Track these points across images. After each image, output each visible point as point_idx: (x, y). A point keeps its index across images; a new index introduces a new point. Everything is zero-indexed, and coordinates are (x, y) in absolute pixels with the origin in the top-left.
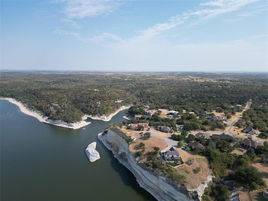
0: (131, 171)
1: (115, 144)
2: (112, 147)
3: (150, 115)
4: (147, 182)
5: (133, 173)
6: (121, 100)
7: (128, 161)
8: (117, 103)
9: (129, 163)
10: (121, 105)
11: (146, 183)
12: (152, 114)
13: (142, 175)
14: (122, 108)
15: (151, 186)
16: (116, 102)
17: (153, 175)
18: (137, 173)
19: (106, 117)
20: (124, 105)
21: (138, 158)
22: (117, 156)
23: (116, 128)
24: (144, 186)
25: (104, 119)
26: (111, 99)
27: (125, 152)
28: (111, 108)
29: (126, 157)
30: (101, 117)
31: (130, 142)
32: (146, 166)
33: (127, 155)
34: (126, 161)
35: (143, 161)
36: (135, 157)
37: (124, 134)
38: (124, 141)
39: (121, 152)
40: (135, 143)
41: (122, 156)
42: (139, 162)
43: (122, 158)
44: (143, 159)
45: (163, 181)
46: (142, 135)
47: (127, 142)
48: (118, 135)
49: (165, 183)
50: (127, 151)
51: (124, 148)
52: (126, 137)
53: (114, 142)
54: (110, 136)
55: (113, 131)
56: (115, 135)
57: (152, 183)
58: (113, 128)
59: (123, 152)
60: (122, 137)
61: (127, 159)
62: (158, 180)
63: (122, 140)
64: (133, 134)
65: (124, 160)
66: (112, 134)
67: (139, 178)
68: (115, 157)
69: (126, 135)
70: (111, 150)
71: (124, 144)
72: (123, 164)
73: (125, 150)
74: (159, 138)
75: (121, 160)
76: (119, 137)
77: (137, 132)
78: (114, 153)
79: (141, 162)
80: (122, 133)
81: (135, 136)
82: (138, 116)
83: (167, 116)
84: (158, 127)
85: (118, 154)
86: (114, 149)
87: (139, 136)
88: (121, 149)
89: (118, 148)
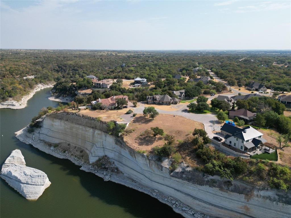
0: (145, 193)
1: (69, 145)
2: (66, 152)
3: (106, 87)
4: (208, 208)
5: (154, 195)
6: (32, 75)
7: (122, 172)
8: (27, 80)
9: (125, 174)
10: (35, 83)
11: (205, 212)
12: (110, 85)
13: (184, 195)
14: (39, 87)
16: (25, 78)
17: (232, 191)
18: (161, 193)
19: (16, 101)
20: (41, 82)
21: (167, 160)
22: (91, 166)
23: (64, 112)
25: (13, 105)
26: (14, 74)
27: (106, 156)
28: (20, 87)
29: (114, 163)
30: (5, 103)
31: (120, 132)
32: (204, 176)
33: (114, 161)
34: (116, 172)
35: (186, 165)
36: (157, 160)
37: (93, 119)
38: (99, 134)
39: (94, 156)
40: (133, 131)
41: (104, 165)
42: (179, 170)
43: (105, 168)
44: (182, 162)
45: (268, 201)
46: (134, 115)
47: (112, 134)
48: (76, 124)
49: (275, 203)
50: (114, 152)
51: (104, 148)
52: (104, 125)
53: (64, 141)
54: (51, 130)
55: (57, 120)
56: (66, 127)
57: (222, 208)
58: (56, 115)
59: (102, 157)
60: (90, 127)
61: (117, 169)
62: (248, 201)
63: (91, 132)
64: (116, 116)
65: (112, 171)
66: (55, 125)
67: (177, 203)
68: (87, 171)
69: (102, 121)
70: (66, 158)
71: (101, 138)
72: (113, 181)
73: (105, 151)
74: (170, 115)
75: (105, 174)
76: (81, 127)
77: (117, 111)
78: (76, 163)
79: (183, 169)
80: (87, 120)
81: (123, 119)
82: (84, 92)
83: (133, 86)
84: (149, 98)
85: (91, 163)
86: (73, 155)
87: (130, 117)
88: (91, 150)
89: (82, 151)
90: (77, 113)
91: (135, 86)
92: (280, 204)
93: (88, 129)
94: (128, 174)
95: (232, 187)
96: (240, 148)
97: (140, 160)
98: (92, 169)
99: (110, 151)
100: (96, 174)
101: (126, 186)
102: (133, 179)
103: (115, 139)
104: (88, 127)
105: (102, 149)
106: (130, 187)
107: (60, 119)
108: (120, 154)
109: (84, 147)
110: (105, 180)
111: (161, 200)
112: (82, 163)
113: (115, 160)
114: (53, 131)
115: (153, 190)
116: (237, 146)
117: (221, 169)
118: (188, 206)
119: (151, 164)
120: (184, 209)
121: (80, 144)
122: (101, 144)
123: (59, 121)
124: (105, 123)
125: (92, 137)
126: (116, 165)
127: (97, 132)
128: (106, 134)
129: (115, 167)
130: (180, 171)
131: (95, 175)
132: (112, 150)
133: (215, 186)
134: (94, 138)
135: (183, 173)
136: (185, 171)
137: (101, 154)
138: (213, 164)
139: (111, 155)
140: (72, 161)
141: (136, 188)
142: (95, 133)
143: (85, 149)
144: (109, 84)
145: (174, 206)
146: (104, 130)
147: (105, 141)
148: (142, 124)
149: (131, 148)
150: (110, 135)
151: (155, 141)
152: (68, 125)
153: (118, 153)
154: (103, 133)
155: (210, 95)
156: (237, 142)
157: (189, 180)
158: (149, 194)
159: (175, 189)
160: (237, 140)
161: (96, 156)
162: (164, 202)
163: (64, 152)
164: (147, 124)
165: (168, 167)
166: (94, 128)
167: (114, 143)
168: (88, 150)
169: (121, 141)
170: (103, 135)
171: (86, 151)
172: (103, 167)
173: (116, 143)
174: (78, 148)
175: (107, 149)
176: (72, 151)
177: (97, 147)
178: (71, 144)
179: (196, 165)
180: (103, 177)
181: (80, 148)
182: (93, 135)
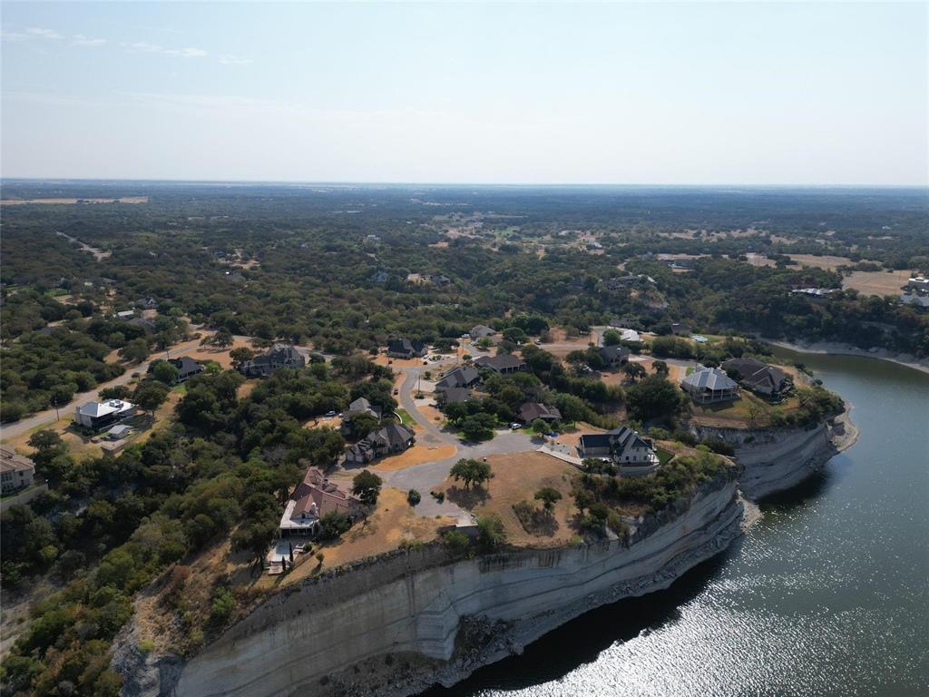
1: (324, 681)
5: (597, 603)
9: (523, 618)
15: (668, 560)
17: (679, 515)
18: (598, 594)
21: (607, 529)
22: (459, 662)
24: (665, 578)
27: (462, 618)
29: (487, 617)
32: (655, 516)
33: (482, 613)
34: (508, 628)
35: (632, 518)
36: (598, 538)
37: (393, 555)
38: (426, 581)
39: (446, 637)
40: (501, 523)
41: (479, 635)
42: (633, 531)
43: (488, 638)
44: (621, 518)
45: (698, 504)
46: (440, 497)
48: (344, 601)
49: (701, 501)
50: (479, 594)
51: (452, 603)
52: (437, 550)
53: (295, 688)
55: (256, 638)
56: (299, 634)
57: (669, 547)
59: (458, 626)
60: (394, 580)
61: (501, 621)
62: (686, 517)
63: (403, 591)
64: (415, 520)
65: (504, 631)
66: (249, 661)
67: (628, 586)
68: (465, 676)
71: (438, 587)
72: (529, 641)
73: (456, 609)
75: (502, 646)
76: (364, 599)
77: (386, 509)
80: (374, 569)
81: (446, 515)
83: (106, 439)
84: (364, 448)
85: (448, 657)
86: (377, 687)
87: (438, 505)
88: (416, 636)
89: (389, 660)
92: (703, 500)
93: (388, 589)
94: (529, 613)
95: (677, 510)
96: (642, 460)
97: (570, 560)
99: (469, 598)
100: (489, 663)
101: (553, 628)
102: (544, 613)
103: (481, 560)
104: (389, 583)
105: (451, 608)
106: (559, 624)
107: (264, 628)
108: (498, 585)
109: (381, 649)
110: (519, 654)
111: (611, 601)
112: (429, 676)
114: (236, 690)
115: (587, 598)
116: (638, 460)
118: (641, 577)
120: (640, 585)
122: (445, 597)
123: (266, 635)
124: (436, 543)
125: (407, 602)
127: (419, 579)
128: (451, 566)
129: (497, 621)
130: (636, 530)
131: (487, 666)
132: (472, 594)
133: (666, 522)
134: (417, 598)
135: (638, 530)
136: (641, 525)
137: (455, 620)
139: (471, 607)
141: (567, 619)
142: (415, 584)
145: (631, 592)
146: (440, 562)
147: (453, 583)
148: (484, 503)
149: (554, 548)
150: (468, 560)
152: (308, 625)
153: (490, 589)
154: (441, 571)
156: (637, 454)
158: (590, 608)
160: (638, 450)
161: (449, 634)
162: (617, 599)
164: (489, 498)
165: (617, 537)
166: (407, 574)
167: (479, 572)
168: (405, 643)
169: (506, 554)
170: (442, 574)
171: (396, 650)
172: (480, 640)
173: (483, 571)
174: (366, 664)
175: (461, 599)
176: (360, 682)
177: (443, 611)
178: (328, 674)
179: (642, 509)
180: (507, 654)
181: (369, 659)
182: (412, 594)
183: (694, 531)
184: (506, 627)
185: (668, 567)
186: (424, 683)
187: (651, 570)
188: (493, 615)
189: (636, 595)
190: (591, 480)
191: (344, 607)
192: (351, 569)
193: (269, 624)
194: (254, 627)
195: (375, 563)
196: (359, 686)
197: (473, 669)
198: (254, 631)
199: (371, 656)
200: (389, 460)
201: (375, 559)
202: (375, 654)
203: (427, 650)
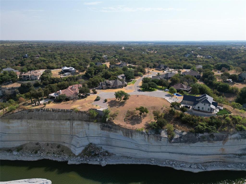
1: (37, 144)
2: (39, 152)
3: (36, 79)
5: (153, 163)
7: (113, 154)
9: (117, 155)
13: (178, 155)
15: (207, 161)
17: (216, 140)
18: (157, 160)
21: (163, 131)
22: (79, 158)
23: (24, 110)
24: (198, 168)
27: (91, 144)
29: (101, 148)
31: (106, 117)
32: (196, 135)
33: (100, 146)
34: (107, 155)
35: (180, 131)
36: (155, 133)
37: (67, 111)
38: (78, 125)
39: (79, 147)
40: (117, 115)
41: (93, 152)
42: (177, 136)
43: (96, 155)
44: (175, 130)
45: (236, 140)
46: (106, 101)
47: (97, 122)
48: (46, 120)
49: (239, 140)
50: (100, 137)
51: (87, 136)
52: (84, 115)
53: (29, 142)
54: (6, 134)
55: (16, 121)
56: (30, 125)
57: (207, 155)
58: (11, 115)
59: (87, 146)
60: (66, 120)
61: (107, 152)
62: (224, 144)
63: (68, 125)
64: (89, 105)
65: (104, 155)
66: (13, 127)
67: (174, 163)
68: (78, 163)
69: (80, 111)
70: (42, 158)
71: (82, 128)
72: (111, 163)
73: (89, 139)
74: (133, 96)
75: (98, 160)
76: (53, 122)
77: (85, 100)
78: (59, 160)
79: (180, 134)
80: (60, 113)
81: (100, 106)
82: (10, 86)
83: (63, 75)
84: (103, 84)
85: (77, 154)
86: (49, 153)
87: (102, 103)
88: (71, 143)
89: (59, 147)
90: (43, 108)
91: (65, 75)
92: (242, 140)
93: (63, 122)
94: (120, 154)
95: (215, 137)
96: (207, 110)
97: (138, 138)
98: (82, 159)
99: (95, 137)
100: (89, 163)
101: (125, 164)
102: (127, 156)
103: (101, 124)
104: (63, 120)
105: (86, 138)
106: (129, 163)
107: (19, 119)
108: (108, 137)
109: (59, 142)
110: (102, 166)
111: (161, 165)
112: (66, 157)
113: (102, 145)
114: (9, 134)
115: (150, 159)
116: (204, 109)
117: (208, 127)
118: (183, 162)
119: (149, 138)
120: (181, 165)
121: (53, 139)
122: (84, 133)
123: (19, 121)
124: (85, 112)
125: (69, 129)
126: (104, 149)
127: (75, 123)
128: (88, 122)
129: (105, 151)
130: (179, 137)
132: (97, 137)
133: (205, 141)
134: (73, 129)
135: (180, 138)
136: (182, 135)
137: (86, 143)
138: (202, 125)
139: (96, 141)
140: (52, 159)
141: (134, 163)
142: (73, 124)
143: (61, 143)
144: (39, 76)
145: (173, 166)
146: (85, 120)
147: (89, 129)
148: (119, 107)
149: (128, 129)
150: (96, 122)
151: (142, 119)
152: (34, 123)
153: (105, 137)
154: (84, 123)
155: (139, 76)
157: (185, 142)
158: (148, 163)
159: (170, 153)
160: (205, 105)
161: (81, 147)
162: (164, 166)
163: (36, 152)
164: (123, 106)
165: (166, 136)
166: (71, 119)
167: (100, 129)
168: (67, 143)
169: (110, 125)
170: (85, 125)
171: (64, 144)
172: (92, 154)
173: (102, 129)
174: (52, 144)
175: (92, 136)
176: (46, 149)
177: (81, 138)
178: (39, 142)
179: (188, 129)
180: (98, 163)
181: (54, 143)
182: (72, 127)
183: (233, 154)
184: (107, 154)
185: (205, 164)
186: (63, 159)
187: (192, 161)
188: (105, 148)
189: (175, 168)
190: (174, 112)
191: (46, 122)
192: (51, 111)
193: (21, 118)
194: (16, 117)
195: (60, 111)
196: (45, 150)
197: (82, 163)
198: (16, 118)
199: (55, 143)
200: (110, 90)
201: (61, 110)
202: (57, 143)
203: (72, 149)
